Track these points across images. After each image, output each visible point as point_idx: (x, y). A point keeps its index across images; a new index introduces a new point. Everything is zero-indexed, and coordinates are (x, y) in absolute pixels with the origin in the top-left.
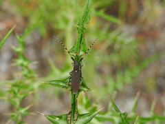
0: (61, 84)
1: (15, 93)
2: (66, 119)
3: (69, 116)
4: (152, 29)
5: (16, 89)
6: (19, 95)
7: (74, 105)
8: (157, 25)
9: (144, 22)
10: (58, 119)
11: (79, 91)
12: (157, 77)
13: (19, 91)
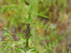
0: (22, 35)
1: (4, 46)
2: (24, 50)
3: (25, 48)
4: (64, 25)
5: (5, 45)
6: (6, 47)
7: (27, 43)
8: (66, 23)
9: (60, 22)
10: (20, 49)
11: (29, 38)
12: (67, 46)
13: (6, 45)
